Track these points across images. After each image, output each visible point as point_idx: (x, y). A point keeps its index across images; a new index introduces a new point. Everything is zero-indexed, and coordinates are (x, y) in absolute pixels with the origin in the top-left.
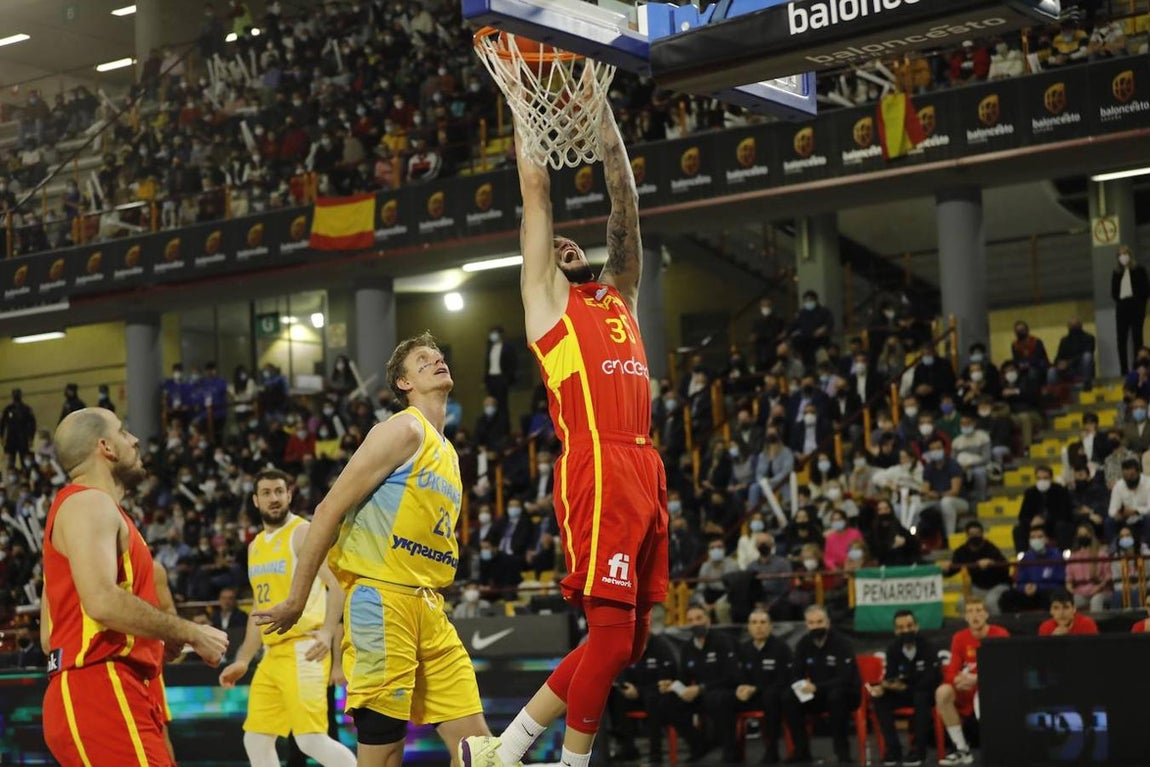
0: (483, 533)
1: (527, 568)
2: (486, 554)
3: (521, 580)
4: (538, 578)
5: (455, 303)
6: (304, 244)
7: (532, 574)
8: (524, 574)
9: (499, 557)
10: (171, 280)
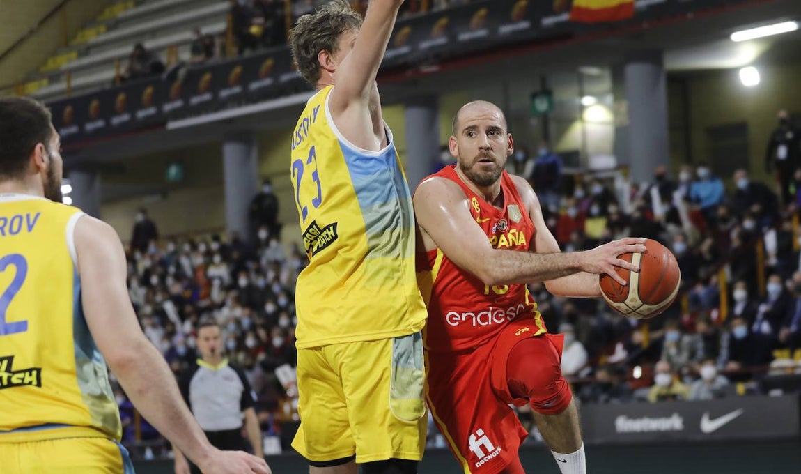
0: (739, 309)
1: (781, 346)
2: (740, 331)
3: (772, 359)
4: (792, 356)
5: (750, 78)
6: (565, 17)
7: (786, 353)
8: (777, 353)
9: (752, 337)
10: (439, 57)
